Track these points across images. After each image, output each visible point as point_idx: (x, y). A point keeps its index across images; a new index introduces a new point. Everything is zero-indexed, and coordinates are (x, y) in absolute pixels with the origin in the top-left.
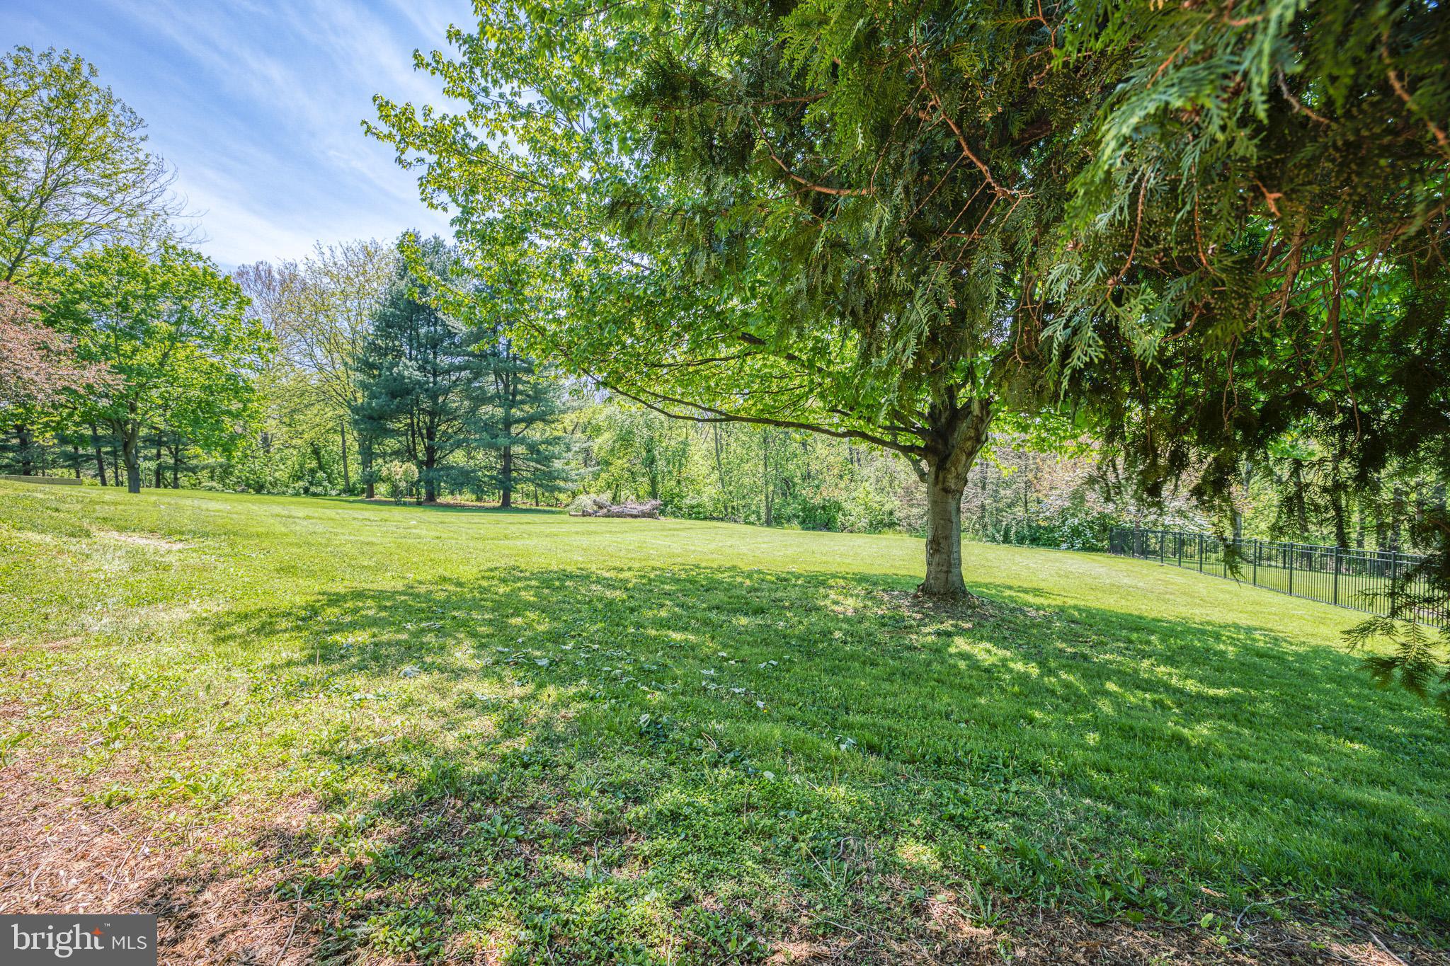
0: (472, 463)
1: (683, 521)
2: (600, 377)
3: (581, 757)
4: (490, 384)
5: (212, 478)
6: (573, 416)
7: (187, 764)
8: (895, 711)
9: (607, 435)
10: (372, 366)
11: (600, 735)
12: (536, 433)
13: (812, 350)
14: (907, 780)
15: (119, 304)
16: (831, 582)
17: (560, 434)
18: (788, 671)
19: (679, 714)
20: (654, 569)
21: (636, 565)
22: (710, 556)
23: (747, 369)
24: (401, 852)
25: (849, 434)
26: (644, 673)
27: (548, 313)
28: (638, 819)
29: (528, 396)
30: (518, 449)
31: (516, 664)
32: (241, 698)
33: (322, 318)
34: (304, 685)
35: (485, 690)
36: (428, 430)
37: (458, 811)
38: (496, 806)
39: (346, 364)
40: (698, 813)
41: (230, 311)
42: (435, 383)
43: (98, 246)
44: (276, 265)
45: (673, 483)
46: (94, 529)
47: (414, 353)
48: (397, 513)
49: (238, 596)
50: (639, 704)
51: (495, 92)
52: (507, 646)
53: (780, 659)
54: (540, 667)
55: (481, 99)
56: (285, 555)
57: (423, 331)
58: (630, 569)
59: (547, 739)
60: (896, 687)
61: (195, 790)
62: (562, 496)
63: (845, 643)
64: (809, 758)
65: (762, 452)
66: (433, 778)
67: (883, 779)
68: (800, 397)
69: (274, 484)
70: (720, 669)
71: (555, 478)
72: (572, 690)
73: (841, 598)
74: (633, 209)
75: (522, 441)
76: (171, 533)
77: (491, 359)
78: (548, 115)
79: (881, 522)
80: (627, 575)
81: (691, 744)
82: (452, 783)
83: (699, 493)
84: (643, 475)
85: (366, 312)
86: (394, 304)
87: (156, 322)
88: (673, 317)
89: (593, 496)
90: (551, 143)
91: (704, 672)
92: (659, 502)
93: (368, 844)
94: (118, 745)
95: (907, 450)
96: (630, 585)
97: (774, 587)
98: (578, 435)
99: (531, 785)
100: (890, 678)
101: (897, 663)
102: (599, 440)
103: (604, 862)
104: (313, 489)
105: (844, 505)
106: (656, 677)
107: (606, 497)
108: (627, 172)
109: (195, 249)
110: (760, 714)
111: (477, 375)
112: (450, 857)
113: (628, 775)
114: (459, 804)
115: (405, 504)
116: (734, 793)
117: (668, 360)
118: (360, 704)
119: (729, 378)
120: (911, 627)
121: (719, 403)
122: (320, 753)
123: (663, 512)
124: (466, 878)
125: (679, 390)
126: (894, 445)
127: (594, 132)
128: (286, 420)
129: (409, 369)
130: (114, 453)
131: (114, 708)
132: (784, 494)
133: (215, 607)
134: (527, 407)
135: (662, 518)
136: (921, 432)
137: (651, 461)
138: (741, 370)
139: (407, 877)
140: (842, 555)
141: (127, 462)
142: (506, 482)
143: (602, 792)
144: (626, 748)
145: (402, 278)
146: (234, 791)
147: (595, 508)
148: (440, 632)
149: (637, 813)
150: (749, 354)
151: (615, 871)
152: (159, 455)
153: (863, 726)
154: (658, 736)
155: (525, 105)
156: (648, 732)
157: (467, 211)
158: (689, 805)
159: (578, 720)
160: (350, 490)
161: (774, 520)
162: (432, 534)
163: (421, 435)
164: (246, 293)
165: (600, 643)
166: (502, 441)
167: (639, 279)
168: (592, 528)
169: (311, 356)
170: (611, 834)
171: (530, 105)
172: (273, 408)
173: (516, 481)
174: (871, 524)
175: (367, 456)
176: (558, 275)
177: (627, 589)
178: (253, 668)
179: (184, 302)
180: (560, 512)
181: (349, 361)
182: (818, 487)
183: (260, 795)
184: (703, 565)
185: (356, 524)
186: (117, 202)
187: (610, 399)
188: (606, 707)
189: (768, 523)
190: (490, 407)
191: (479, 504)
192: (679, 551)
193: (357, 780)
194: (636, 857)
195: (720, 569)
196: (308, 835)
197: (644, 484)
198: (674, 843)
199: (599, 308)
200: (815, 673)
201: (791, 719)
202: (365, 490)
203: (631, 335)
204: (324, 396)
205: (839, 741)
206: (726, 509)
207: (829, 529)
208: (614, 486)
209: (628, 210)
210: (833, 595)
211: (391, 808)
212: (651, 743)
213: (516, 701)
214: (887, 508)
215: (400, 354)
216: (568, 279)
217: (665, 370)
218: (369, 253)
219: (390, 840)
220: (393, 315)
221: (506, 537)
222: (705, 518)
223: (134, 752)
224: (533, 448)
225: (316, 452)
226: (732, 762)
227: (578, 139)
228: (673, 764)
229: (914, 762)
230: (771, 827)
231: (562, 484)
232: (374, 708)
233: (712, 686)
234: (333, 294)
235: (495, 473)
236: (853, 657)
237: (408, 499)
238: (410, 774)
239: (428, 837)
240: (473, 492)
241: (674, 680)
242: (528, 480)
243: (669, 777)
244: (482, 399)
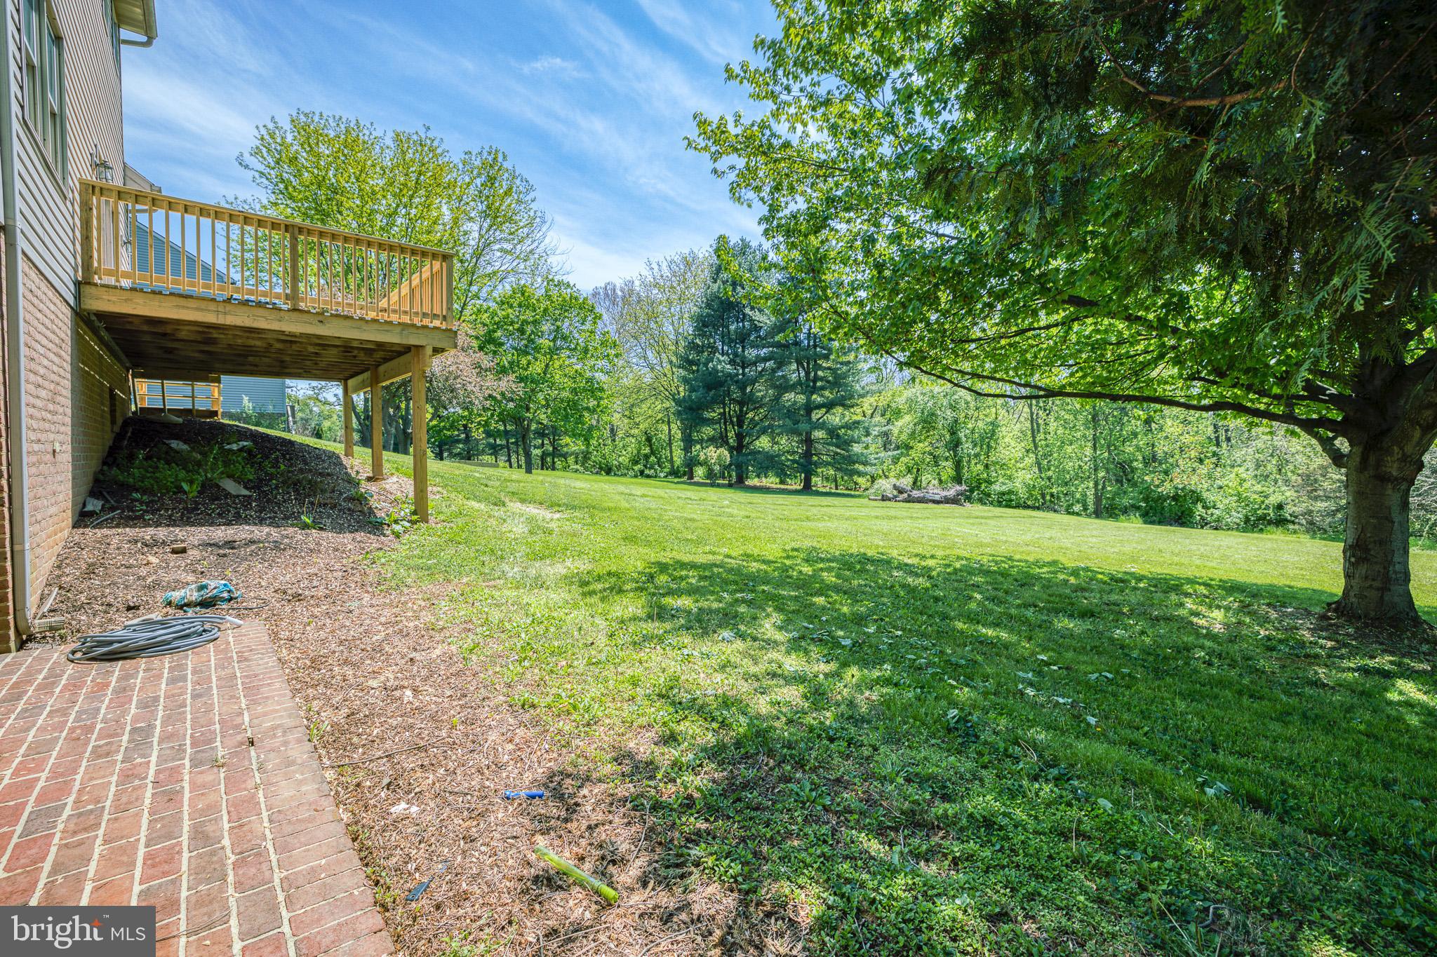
0: (776, 447)
1: (992, 508)
2: (902, 357)
3: (886, 742)
4: (793, 372)
5: (576, 463)
6: (872, 400)
7: (569, 686)
8: (1291, 762)
9: (907, 418)
10: (691, 363)
11: (905, 723)
12: (836, 417)
13: (1163, 306)
14: (1316, 857)
15: (518, 330)
16: (1188, 588)
17: (859, 418)
18: (1128, 687)
19: (992, 715)
20: (959, 558)
21: (940, 553)
22: (1025, 548)
23: (1074, 338)
24: (724, 794)
25: (1217, 406)
26: (953, 668)
27: (849, 295)
28: (947, 817)
29: (828, 382)
30: (819, 434)
31: (821, 640)
32: (602, 641)
33: (653, 325)
34: (646, 638)
35: (792, 663)
36: (738, 417)
37: (771, 769)
38: (804, 771)
39: (671, 362)
40: (1016, 827)
41: (588, 326)
42: (743, 374)
43: (508, 287)
44: (619, 283)
45: (980, 467)
46: (507, 500)
47: (726, 348)
48: (712, 494)
49: (597, 558)
50: (946, 697)
51: (795, 88)
52: (812, 623)
53: (1117, 672)
54: (844, 647)
55: (784, 97)
56: (629, 526)
57: (732, 327)
58: (932, 557)
59: (851, 717)
60: (1292, 731)
61: (575, 708)
62: (861, 480)
63: (1210, 664)
64: (1159, 795)
65: (1090, 433)
66: (749, 734)
67: (1274, 845)
68: (1145, 365)
69: (619, 467)
70: (1039, 673)
71: (854, 463)
72: (876, 674)
73: (1203, 609)
74: (951, 176)
75: (821, 425)
76: (553, 505)
77: (793, 348)
78: (848, 97)
79: (1263, 518)
80: (931, 563)
81: (1006, 750)
82: (765, 743)
83: (1010, 478)
84: (947, 459)
85: (686, 316)
86: (708, 305)
87: (541, 341)
88: (984, 286)
89: (893, 481)
90: (850, 125)
91: (1021, 674)
92: (964, 487)
93: (698, 781)
94: (526, 664)
95: (1309, 426)
96: (934, 573)
97: (1107, 588)
98: (878, 418)
99: (837, 760)
100: (1284, 717)
101: (1294, 701)
102: (899, 423)
103: (911, 852)
104: (647, 472)
105: (1205, 495)
106: (967, 673)
107: (906, 482)
108: (931, 139)
109: (566, 279)
110: (1091, 731)
111: (781, 364)
112: (764, 809)
113: (936, 769)
114: (772, 763)
115: (719, 486)
116: (1059, 814)
117: (976, 333)
118: (687, 659)
119: (1051, 349)
120: (1317, 656)
121: (1037, 377)
122: (659, 695)
123: (969, 499)
124: (778, 832)
125: (989, 365)
126: (1289, 418)
127: (894, 104)
128: (627, 413)
129: (722, 364)
130: (516, 443)
131: (523, 635)
132: (1119, 481)
133: (582, 566)
134: (827, 393)
135: (968, 504)
136: (1336, 400)
137: (955, 444)
138: (1064, 340)
139: (729, 817)
140: (1202, 556)
141: (524, 450)
142: (807, 467)
143: (908, 780)
144: (933, 741)
145: (715, 282)
146: (600, 714)
147: (895, 493)
148: (750, 603)
149: (946, 811)
150: (1077, 319)
151: (922, 863)
152: (543, 444)
153: (1239, 772)
154: (967, 734)
155: (824, 93)
156: (957, 729)
157: (774, 209)
158: (1005, 815)
159: (882, 704)
160: (674, 473)
161: (1105, 510)
162: (743, 513)
163: (732, 422)
164: (598, 310)
165: (903, 630)
166: (803, 426)
167: (945, 250)
168: (892, 513)
169: (645, 358)
170: (918, 825)
171: (829, 93)
172: (617, 404)
173: (816, 464)
174: (1247, 520)
175: (688, 443)
176: (860, 258)
177: (930, 577)
178: (609, 617)
179: (559, 323)
180: (859, 496)
181: (674, 359)
182: (1166, 473)
183: (618, 722)
184: (1017, 557)
185: (681, 502)
186: (518, 252)
187: (913, 379)
188: (911, 695)
189: (1097, 514)
190: (792, 395)
191: (783, 487)
192: (988, 540)
193: (687, 724)
194: (945, 855)
195: (1036, 563)
196: (652, 762)
197: (948, 468)
198: (987, 853)
199: (902, 285)
200: (1166, 695)
201: (1132, 744)
202: (684, 473)
203: (937, 311)
204: (655, 392)
205: (1204, 783)
206: (1043, 496)
207: (1183, 525)
208: (915, 470)
209: (946, 178)
210: (1190, 604)
211: (715, 753)
212: (960, 740)
213: (821, 676)
214: (1274, 499)
215: (714, 350)
216: (871, 260)
217: (973, 345)
218: (688, 262)
219: (714, 781)
220: (708, 315)
221: (808, 519)
222: (1017, 507)
223: (536, 671)
224: (832, 432)
225: (649, 440)
226: (1056, 779)
227: (879, 115)
228: (985, 767)
229: (1327, 835)
230: (1108, 864)
231: (861, 468)
232: (700, 664)
233: (1030, 692)
234: (661, 303)
235: (797, 457)
236: (1221, 683)
237: (721, 482)
238: (729, 726)
239: (745, 786)
240: (777, 475)
241: (986, 678)
242: (828, 464)
243: (981, 780)
244: (785, 387)
